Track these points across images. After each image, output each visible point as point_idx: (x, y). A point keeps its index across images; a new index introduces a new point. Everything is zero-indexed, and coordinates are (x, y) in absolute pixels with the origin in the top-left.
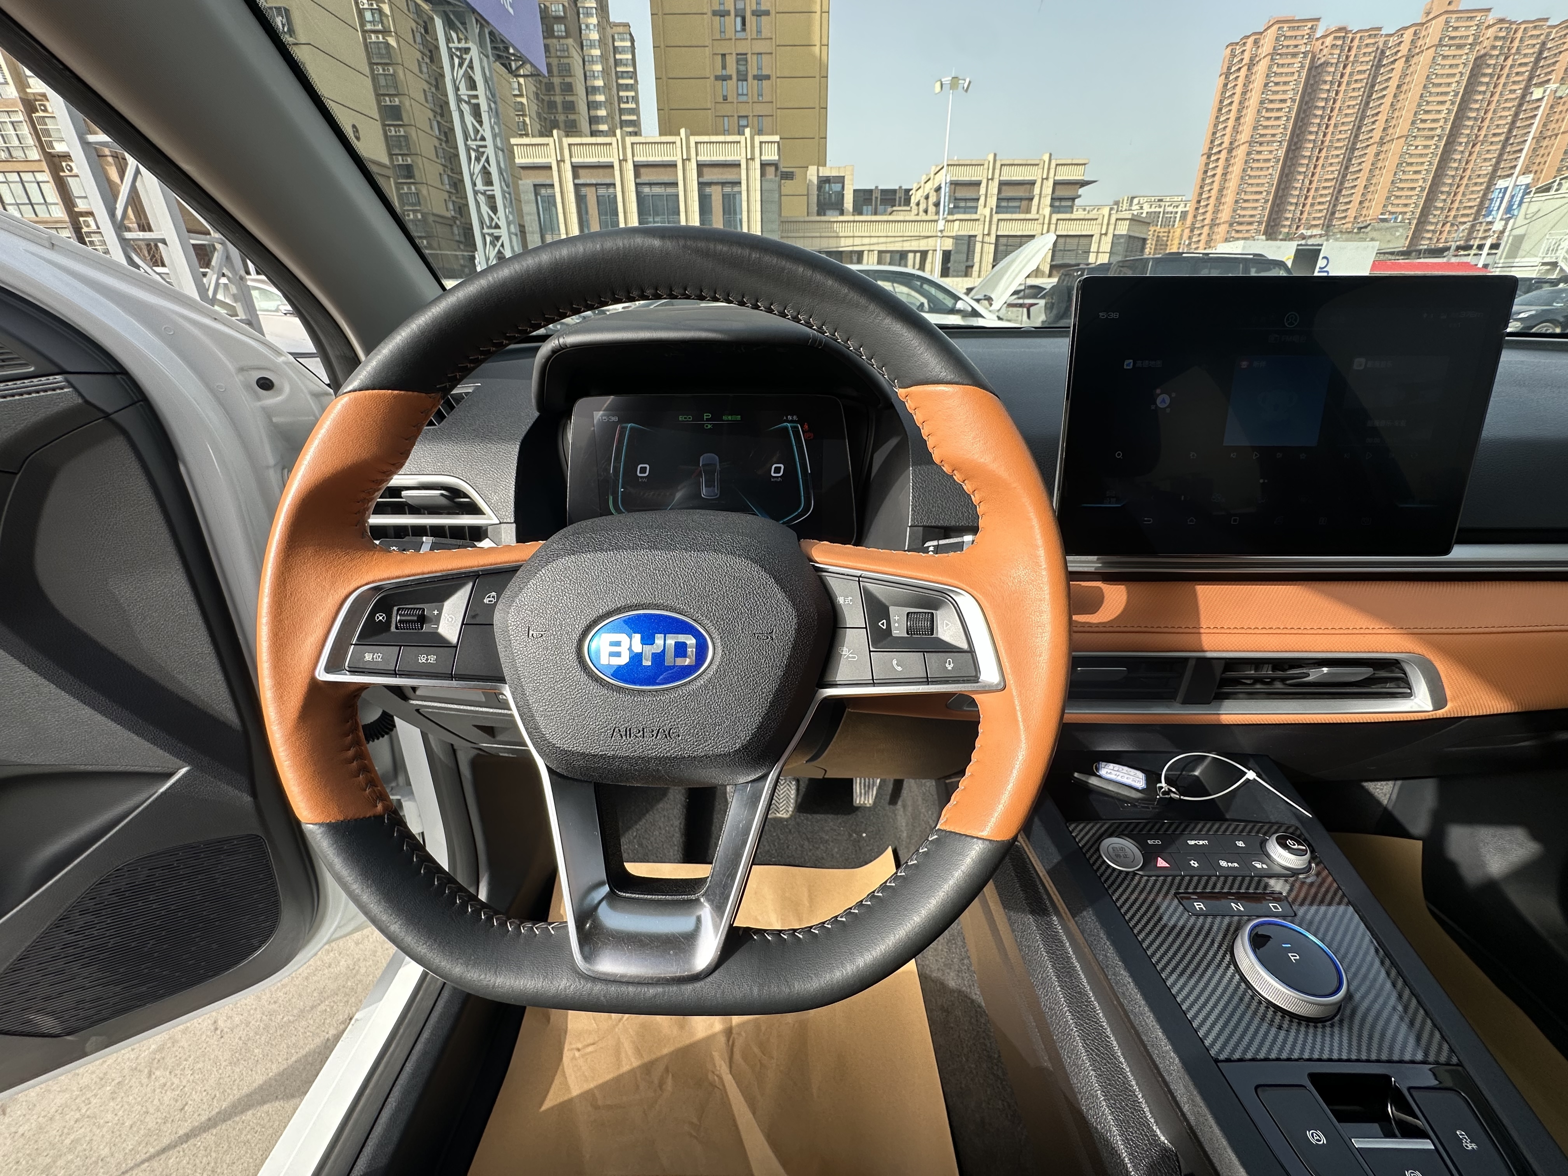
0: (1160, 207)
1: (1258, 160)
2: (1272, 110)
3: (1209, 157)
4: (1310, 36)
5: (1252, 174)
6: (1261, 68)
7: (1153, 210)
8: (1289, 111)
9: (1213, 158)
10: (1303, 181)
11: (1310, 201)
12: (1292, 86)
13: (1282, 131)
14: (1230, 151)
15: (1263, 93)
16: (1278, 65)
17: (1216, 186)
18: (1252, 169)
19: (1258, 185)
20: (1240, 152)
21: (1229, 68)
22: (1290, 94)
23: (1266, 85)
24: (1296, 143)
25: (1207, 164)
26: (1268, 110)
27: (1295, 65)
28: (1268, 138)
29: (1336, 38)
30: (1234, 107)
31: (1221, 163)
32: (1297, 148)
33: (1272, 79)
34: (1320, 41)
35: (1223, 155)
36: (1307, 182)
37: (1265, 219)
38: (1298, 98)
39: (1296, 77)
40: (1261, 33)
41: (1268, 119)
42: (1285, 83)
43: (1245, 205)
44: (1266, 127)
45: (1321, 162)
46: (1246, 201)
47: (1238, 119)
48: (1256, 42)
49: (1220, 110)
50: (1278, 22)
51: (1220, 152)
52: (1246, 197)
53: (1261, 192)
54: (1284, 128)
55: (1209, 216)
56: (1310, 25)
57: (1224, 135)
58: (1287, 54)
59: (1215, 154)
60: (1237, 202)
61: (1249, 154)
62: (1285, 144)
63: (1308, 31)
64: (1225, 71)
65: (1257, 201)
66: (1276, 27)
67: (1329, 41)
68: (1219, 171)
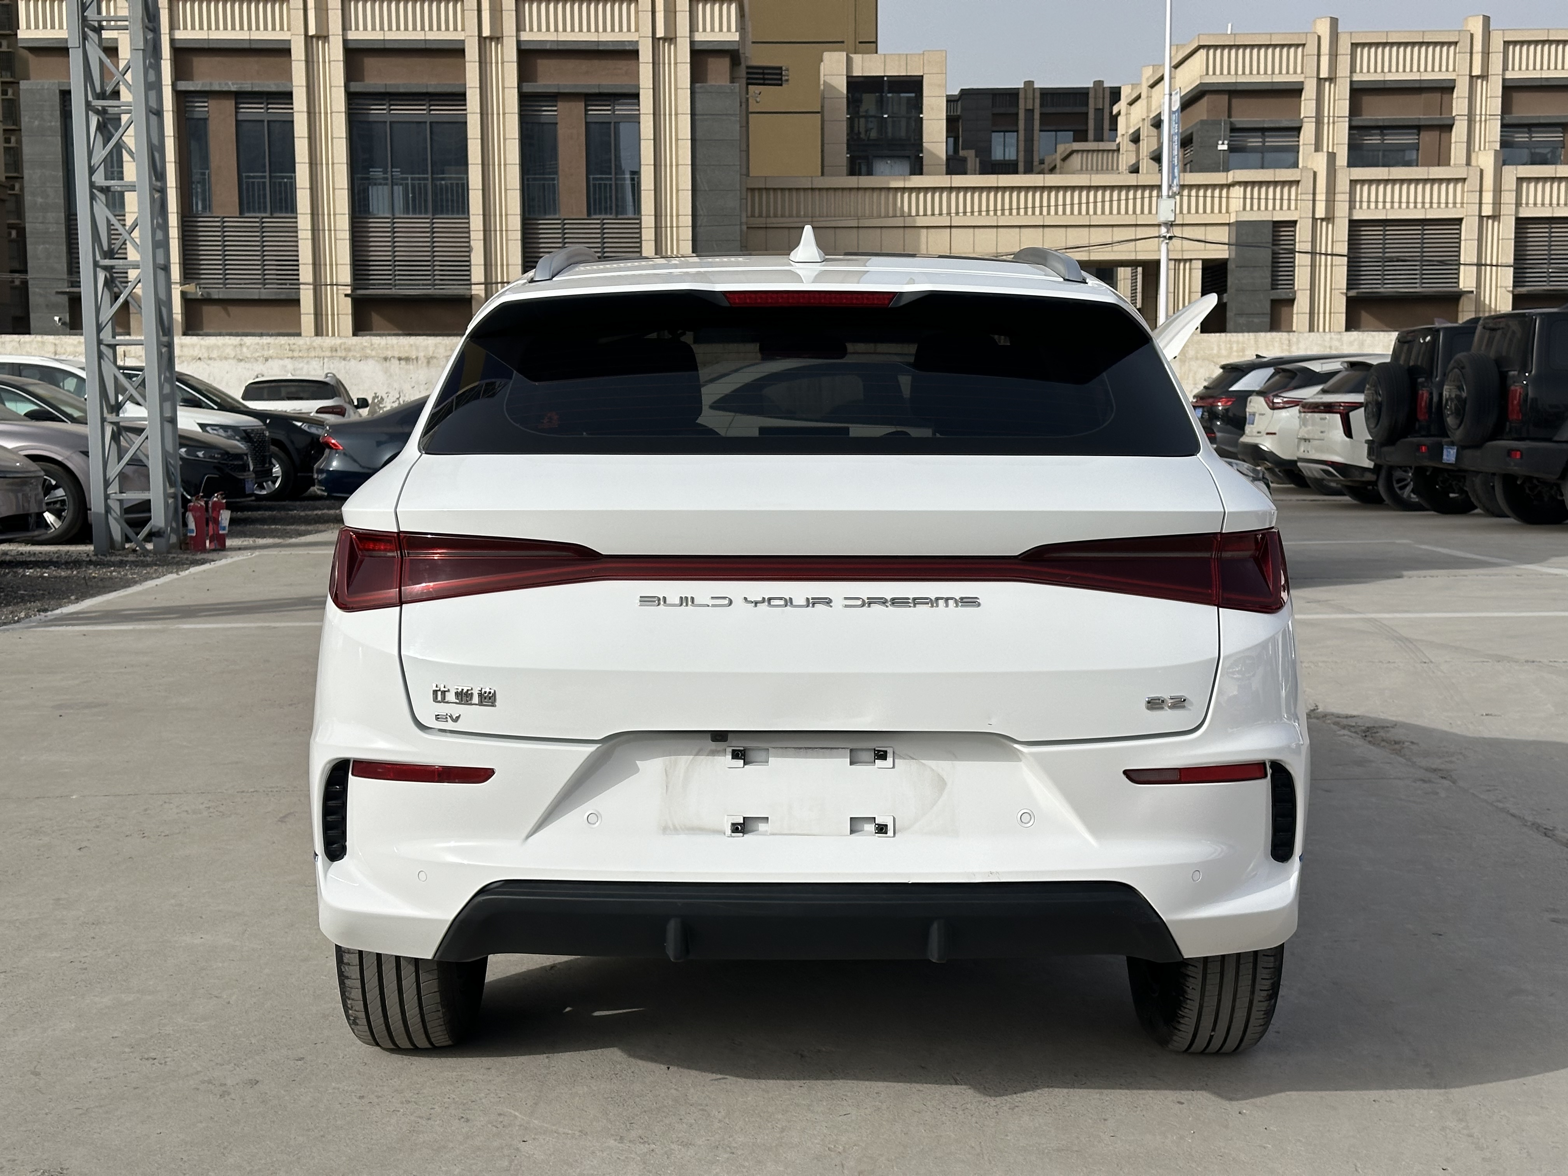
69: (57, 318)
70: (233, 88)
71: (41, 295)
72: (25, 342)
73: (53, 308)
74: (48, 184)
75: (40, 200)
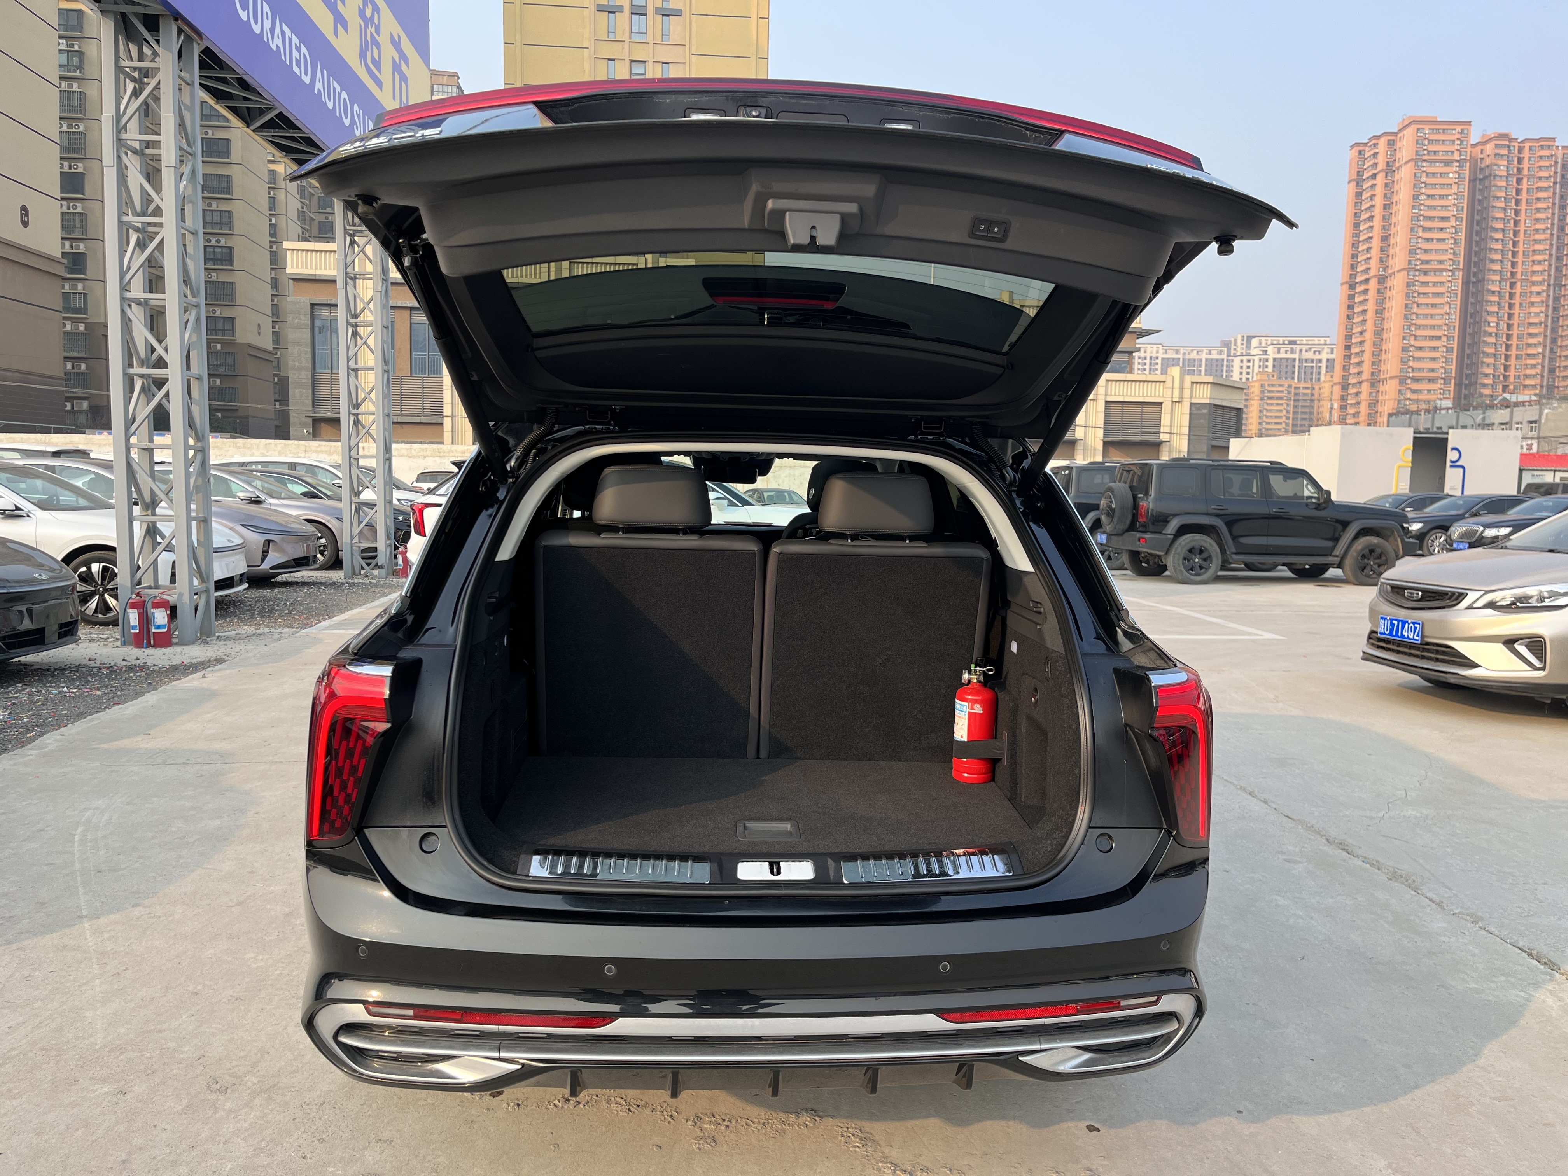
0: (1292, 351)
1: (1425, 294)
2: (1430, 229)
3: (1352, 286)
4: (1462, 142)
5: (1419, 311)
6: (1404, 175)
7: (1282, 355)
8: (1456, 232)
9: (1359, 289)
10: (1498, 324)
11: (1513, 352)
12: (1451, 200)
13: (1451, 257)
14: (1382, 279)
15: (1413, 208)
16: (1427, 174)
17: (1370, 326)
18: (1418, 305)
19: (1432, 327)
20: (1397, 283)
21: (1359, 174)
22: (1453, 211)
23: (1416, 197)
24: (1475, 274)
25: (1351, 297)
26: (1425, 229)
27: (1451, 175)
28: (1434, 265)
29: (1497, 146)
30: (1377, 223)
31: (1372, 295)
32: (1479, 281)
33: (1423, 190)
34: (1479, 148)
35: (1373, 285)
36: (1503, 326)
37: (1453, 375)
38: (1464, 216)
39: (1455, 189)
40: (1396, 134)
41: (1428, 240)
42: (1442, 197)
43: (1418, 354)
44: (1426, 251)
45: (1517, 300)
46: (1420, 348)
47: (1385, 238)
48: (1391, 144)
49: (1357, 226)
50: (1415, 122)
51: (1367, 281)
52: (1419, 344)
53: (1440, 337)
54: (1454, 253)
55: (1366, 368)
56: (1459, 128)
57: (1369, 259)
58: (1436, 161)
59: (1361, 282)
60: (1404, 349)
61: (1408, 285)
62: (1460, 275)
63: (1459, 136)
64: (1355, 177)
65: (1434, 349)
66: (1412, 129)
67: (1489, 148)
68: (1371, 306)
69: (305, 431)
70: (409, 305)
71: (297, 417)
72: (288, 445)
73: (304, 425)
74: (302, 355)
75: (297, 364)
